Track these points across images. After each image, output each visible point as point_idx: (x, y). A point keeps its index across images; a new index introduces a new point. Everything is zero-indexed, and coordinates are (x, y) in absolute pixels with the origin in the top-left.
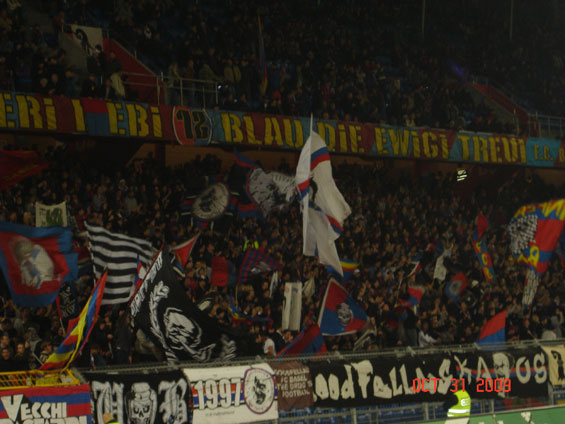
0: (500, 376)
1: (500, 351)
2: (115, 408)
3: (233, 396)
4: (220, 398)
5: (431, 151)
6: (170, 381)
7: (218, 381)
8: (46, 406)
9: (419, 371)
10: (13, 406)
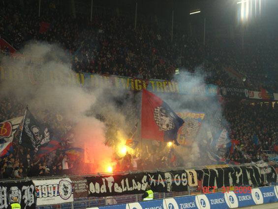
0: (168, 183)
1: (168, 172)
2: (3, 197)
3: (54, 193)
4: (48, 193)
5: (139, 88)
6: (27, 186)
7: (47, 186)
9: (133, 181)
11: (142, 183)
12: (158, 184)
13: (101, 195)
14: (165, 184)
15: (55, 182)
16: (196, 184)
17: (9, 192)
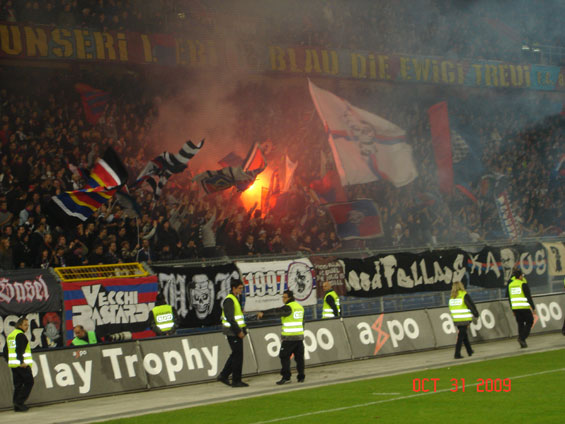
0: (506, 269)
2: (179, 296)
3: (279, 286)
4: (267, 288)
5: (449, 78)
6: (225, 273)
7: (265, 273)
8: (120, 294)
9: (436, 264)
10: (91, 294)
11: (453, 270)
12: (487, 271)
14: (501, 271)
15: (282, 265)
17: (190, 284)
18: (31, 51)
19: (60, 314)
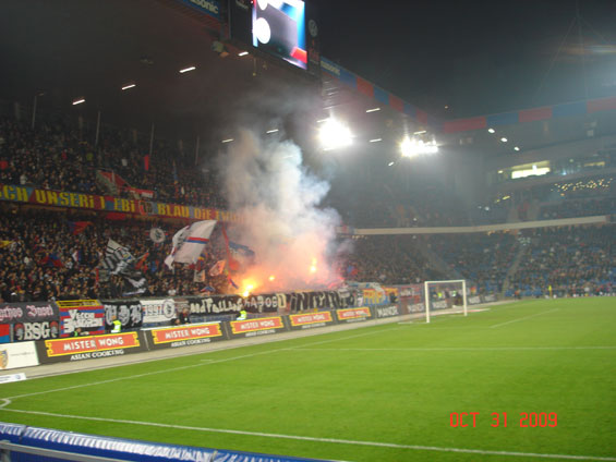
0: (260, 304)
4: (154, 312)
6: (135, 305)
7: (153, 305)
8: (86, 314)
9: (230, 302)
10: (73, 313)
12: (251, 305)
13: (200, 314)
14: (258, 305)
15: (160, 302)
16: (285, 306)
17: (118, 310)
18: (50, 202)
19: (58, 322)
